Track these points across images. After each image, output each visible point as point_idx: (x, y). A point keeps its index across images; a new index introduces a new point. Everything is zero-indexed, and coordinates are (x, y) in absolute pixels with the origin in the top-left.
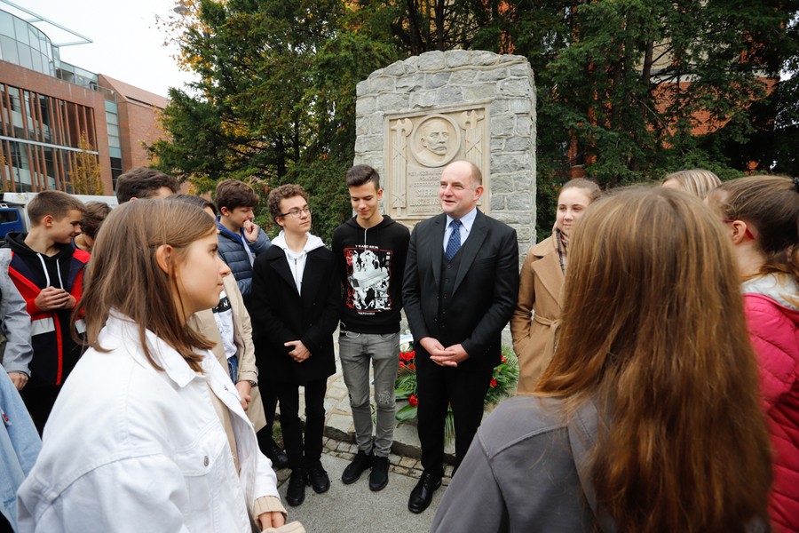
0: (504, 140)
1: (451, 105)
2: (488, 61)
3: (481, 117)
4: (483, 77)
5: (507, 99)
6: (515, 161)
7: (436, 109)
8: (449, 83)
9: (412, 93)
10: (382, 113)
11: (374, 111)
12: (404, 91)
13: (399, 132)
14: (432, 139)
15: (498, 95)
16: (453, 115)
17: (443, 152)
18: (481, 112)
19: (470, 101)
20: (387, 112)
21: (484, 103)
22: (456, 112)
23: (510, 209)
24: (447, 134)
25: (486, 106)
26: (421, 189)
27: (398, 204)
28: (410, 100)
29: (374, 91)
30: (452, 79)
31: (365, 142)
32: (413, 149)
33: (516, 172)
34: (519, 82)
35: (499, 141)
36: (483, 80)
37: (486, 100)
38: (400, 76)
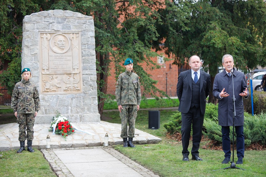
0: (87, 45)
1: (67, 31)
2: (80, 17)
3: (78, 36)
4: (79, 22)
5: (87, 31)
6: (91, 53)
7: (61, 31)
8: (65, 23)
9: (51, 24)
10: (38, 30)
11: (34, 29)
12: (47, 23)
13: (45, 39)
14: (59, 43)
15: (84, 29)
16: (67, 34)
17: (63, 48)
18: (77, 34)
19: (74, 30)
20: (40, 30)
21: (79, 31)
22: (68, 33)
23: (89, 70)
24: (65, 41)
25: (79, 33)
26: (56, 62)
27: (45, 68)
28: (50, 27)
29: (34, 21)
30: (67, 21)
31: (30, 42)
32: (51, 46)
33: (91, 57)
34: (91, 26)
35: (85, 45)
36: (79, 23)
37: (80, 30)
38: (45, 17)
